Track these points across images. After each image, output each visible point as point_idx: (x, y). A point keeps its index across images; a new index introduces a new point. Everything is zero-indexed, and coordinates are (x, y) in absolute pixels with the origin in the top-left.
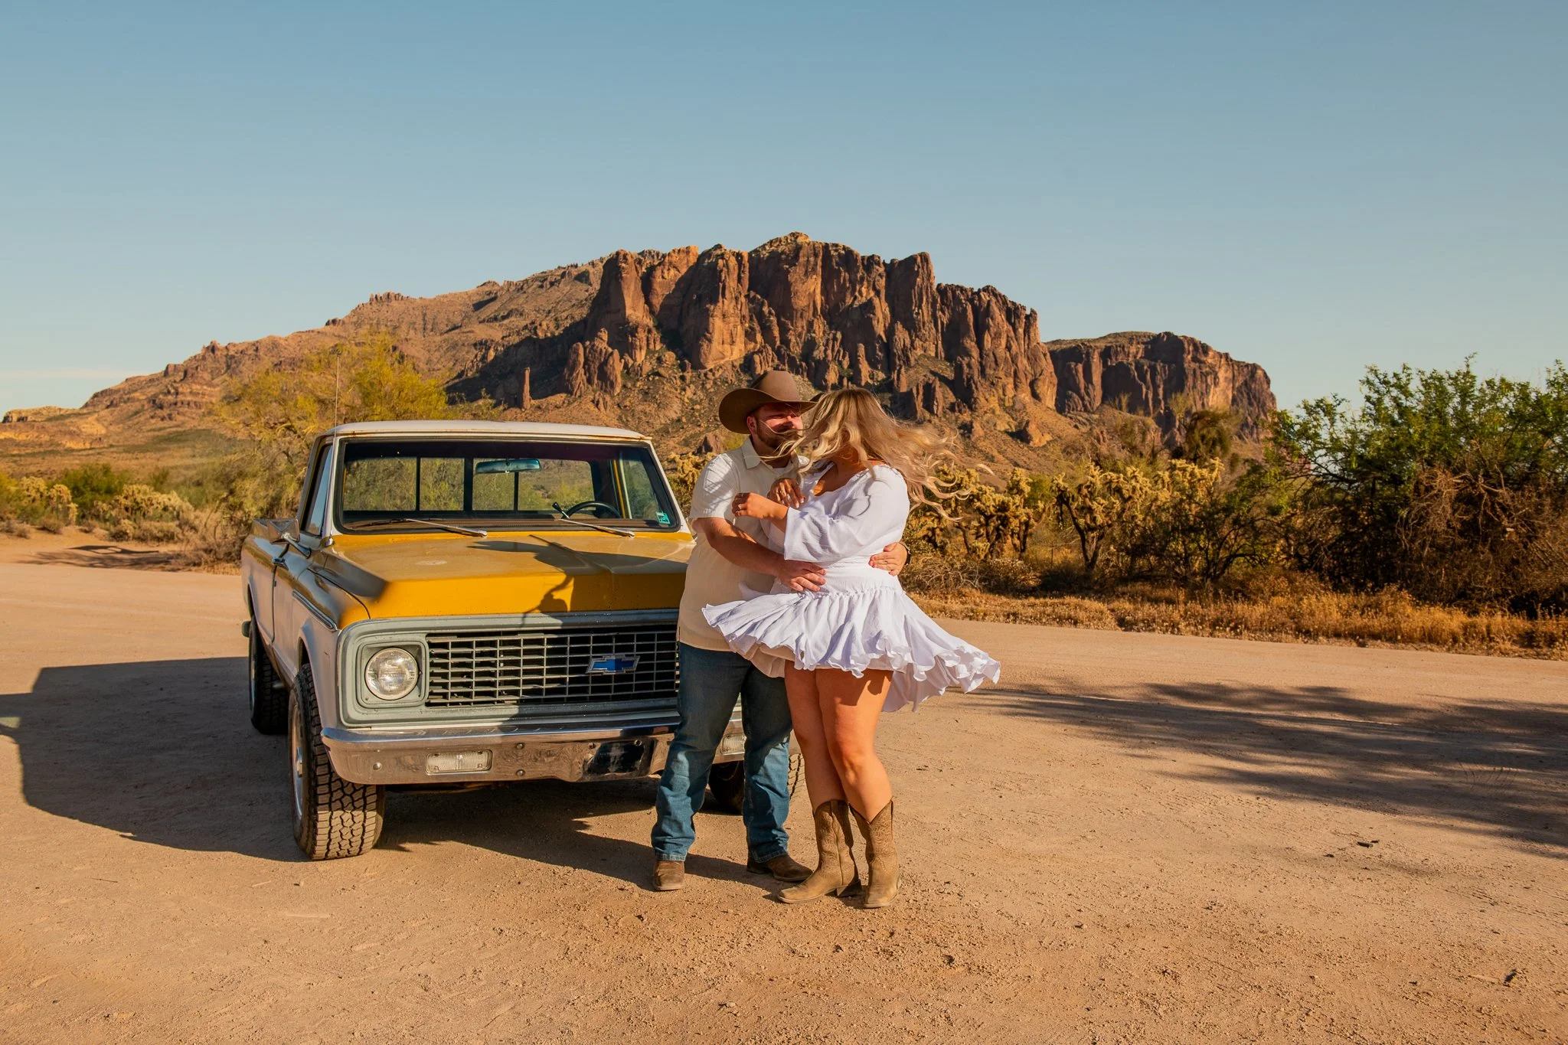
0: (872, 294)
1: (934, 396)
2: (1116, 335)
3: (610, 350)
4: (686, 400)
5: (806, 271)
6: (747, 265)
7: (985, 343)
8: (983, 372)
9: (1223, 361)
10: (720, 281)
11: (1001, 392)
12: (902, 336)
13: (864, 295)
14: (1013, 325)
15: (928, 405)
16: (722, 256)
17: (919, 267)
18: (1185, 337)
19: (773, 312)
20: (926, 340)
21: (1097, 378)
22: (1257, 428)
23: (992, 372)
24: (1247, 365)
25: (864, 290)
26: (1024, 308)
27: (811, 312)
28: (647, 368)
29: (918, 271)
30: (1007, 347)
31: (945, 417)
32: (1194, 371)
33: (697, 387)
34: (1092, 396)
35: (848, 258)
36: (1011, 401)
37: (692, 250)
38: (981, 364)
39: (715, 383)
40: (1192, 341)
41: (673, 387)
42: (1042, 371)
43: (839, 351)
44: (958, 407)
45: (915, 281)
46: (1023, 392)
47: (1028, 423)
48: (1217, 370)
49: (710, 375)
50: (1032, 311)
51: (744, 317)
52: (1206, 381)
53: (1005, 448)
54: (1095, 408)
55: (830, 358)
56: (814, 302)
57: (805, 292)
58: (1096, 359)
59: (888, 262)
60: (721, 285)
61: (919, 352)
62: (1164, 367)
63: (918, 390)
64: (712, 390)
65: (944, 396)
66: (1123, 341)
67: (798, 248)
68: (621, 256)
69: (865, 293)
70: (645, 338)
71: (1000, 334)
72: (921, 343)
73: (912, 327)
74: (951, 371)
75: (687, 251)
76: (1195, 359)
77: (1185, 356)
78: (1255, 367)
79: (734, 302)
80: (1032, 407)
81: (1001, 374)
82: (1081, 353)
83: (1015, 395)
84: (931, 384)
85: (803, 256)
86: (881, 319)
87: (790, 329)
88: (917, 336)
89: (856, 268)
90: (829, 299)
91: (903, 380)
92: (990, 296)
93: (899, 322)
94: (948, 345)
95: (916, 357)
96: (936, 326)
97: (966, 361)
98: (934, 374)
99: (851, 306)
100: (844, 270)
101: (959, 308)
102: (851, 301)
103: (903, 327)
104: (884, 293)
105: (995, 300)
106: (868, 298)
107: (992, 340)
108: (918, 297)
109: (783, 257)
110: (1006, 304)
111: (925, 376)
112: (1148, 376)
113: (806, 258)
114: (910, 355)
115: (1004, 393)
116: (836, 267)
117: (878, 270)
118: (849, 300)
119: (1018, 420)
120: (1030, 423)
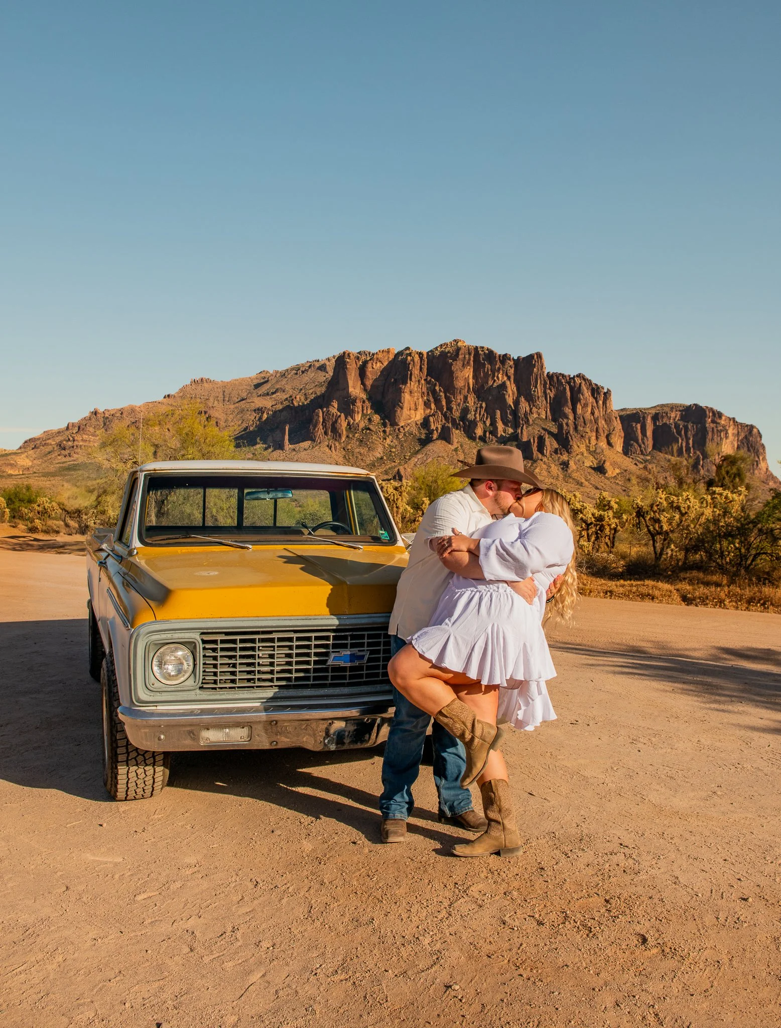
0: (505, 378)
1: (544, 444)
2: (662, 406)
3: (339, 414)
4: (386, 446)
5: (463, 364)
6: (426, 360)
7: (578, 410)
8: (576, 428)
9: (731, 422)
10: (409, 370)
11: (587, 441)
12: (524, 405)
13: (500, 379)
14: (596, 399)
15: (541, 449)
16: (410, 354)
17: (535, 361)
18: (707, 407)
20: (540, 408)
21: (649, 433)
22: (753, 466)
23: (582, 429)
24: (747, 426)
25: (500, 376)
26: (603, 388)
27: (466, 390)
28: (362, 425)
29: (535, 364)
30: (591, 413)
31: (551, 457)
32: (713, 428)
33: (393, 437)
34: (646, 444)
35: (490, 355)
36: (594, 447)
37: (391, 351)
38: (575, 423)
39: (405, 435)
40: (711, 410)
41: (378, 437)
42: (614, 428)
43: (484, 415)
44: (560, 450)
45: (533, 370)
46: (602, 442)
47: (604, 461)
48: (727, 428)
49: (402, 430)
50: (608, 390)
51: (424, 393)
52: (720, 436)
53: (589, 477)
54: (648, 452)
55: (478, 419)
56: (468, 383)
57: (463, 377)
58: (649, 421)
59: (516, 358)
60: (409, 372)
61: (535, 415)
62: (693, 426)
63: (534, 440)
64: (403, 439)
65: (551, 444)
66: (666, 409)
67: (458, 350)
68: (346, 355)
69: (501, 378)
70: (361, 407)
71: (587, 405)
72: (536, 410)
73: (530, 399)
74: (555, 428)
75: (388, 351)
76: (713, 422)
77: (707, 419)
78: (752, 427)
79: (417, 383)
80: (607, 452)
81: (588, 430)
82: (639, 417)
83: (597, 444)
84: (542, 436)
85: (462, 354)
86: (511, 395)
87: (453, 401)
88: (534, 406)
89: (495, 362)
90: (478, 382)
91: (525, 433)
92: (581, 380)
93: (523, 397)
94: (554, 411)
95: (533, 419)
96: (546, 399)
97: (565, 421)
98: (545, 429)
99: (492, 386)
100: (488, 363)
101: (561, 388)
102: (492, 383)
103: (525, 400)
104: (513, 378)
105: (584, 383)
106: (503, 381)
107: (582, 408)
108: (534, 381)
109: (449, 355)
110: (592, 386)
111: (539, 431)
112: (683, 432)
113: (463, 356)
114: (529, 417)
115: (589, 442)
116: (482, 361)
117: (509, 363)
118: (490, 382)
119: (599, 460)
120: (606, 462)
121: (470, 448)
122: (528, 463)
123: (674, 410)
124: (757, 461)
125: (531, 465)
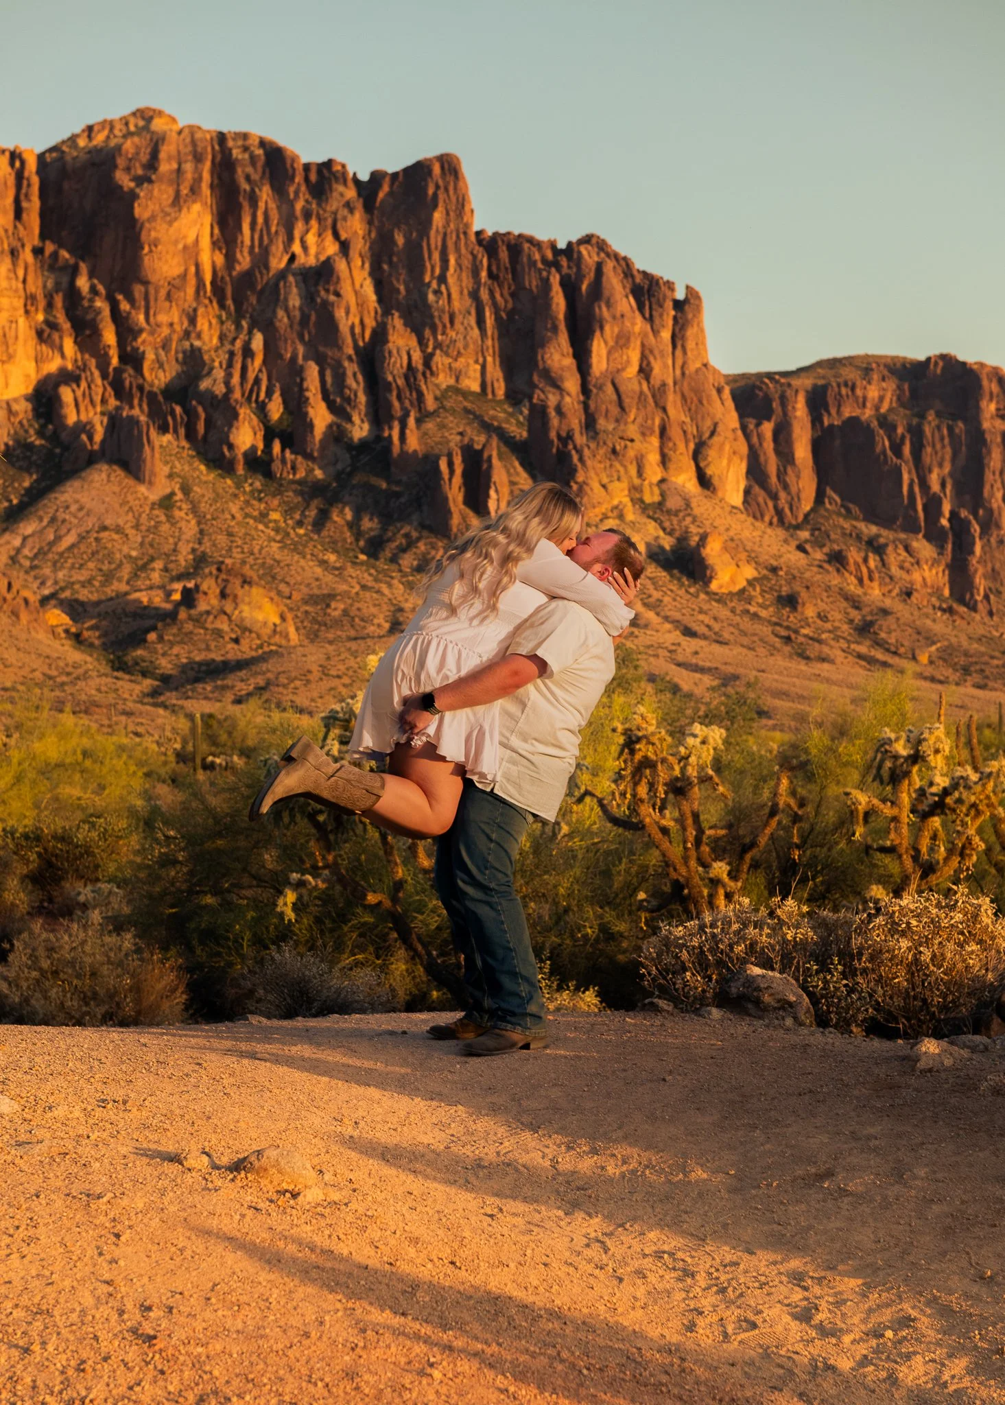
0: (332, 248)
1: (488, 478)
2: (834, 363)
5: (177, 195)
6: (35, 181)
7: (594, 360)
8: (590, 424)
11: (633, 471)
12: (401, 342)
13: (313, 250)
14: (651, 320)
15: (476, 499)
17: (437, 187)
18: (982, 365)
19: (101, 288)
20: (459, 354)
21: (802, 451)
23: (611, 427)
25: (311, 239)
26: (670, 285)
27: (191, 291)
29: (435, 195)
30: (641, 370)
34: (794, 490)
35: (273, 164)
36: (656, 491)
38: (586, 407)
40: (998, 373)
42: (716, 425)
43: (257, 381)
45: (429, 220)
46: (680, 470)
47: (704, 538)
50: (688, 287)
51: (32, 298)
53: (656, 595)
54: (801, 518)
55: (237, 394)
56: (197, 266)
57: (176, 242)
58: (800, 410)
59: (364, 176)
61: (444, 380)
62: (939, 428)
63: (451, 464)
65: (509, 478)
66: (849, 374)
67: (155, 143)
69: (315, 245)
71: (628, 340)
72: (447, 361)
73: (424, 323)
74: (519, 424)
77: (983, 404)
79: (9, 261)
80: (702, 505)
81: (632, 430)
82: (768, 400)
83: (663, 481)
84: (481, 452)
85: (170, 158)
86: (353, 309)
87: (141, 331)
88: (438, 346)
89: (292, 190)
90: (230, 259)
91: (413, 443)
92: (596, 259)
93: (396, 314)
94: (510, 366)
95: (438, 393)
96: (480, 322)
97: (552, 399)
98: (487, 427)
99: (282, 275)
100: (265, 194)
101: (532, 282)
102: (283, 265)
103: (406, 325)
104: (359, 246)
105: (609, 265)
106: (322, 258)
107: (609, 353)
108: (436, 256)
109: (121, 162)
110: (633, 277)
111: (461, 434)
112: (907, 450)
113: (175, 166)
114: (424, 387)
115: (640, 473)
116: (245, 186)
117: (342, 195)
118: (278, 262)
119: (677, 534)
120: (709, 539)
121: (217, 497)
122: (434, 547)
123: (875, 377)
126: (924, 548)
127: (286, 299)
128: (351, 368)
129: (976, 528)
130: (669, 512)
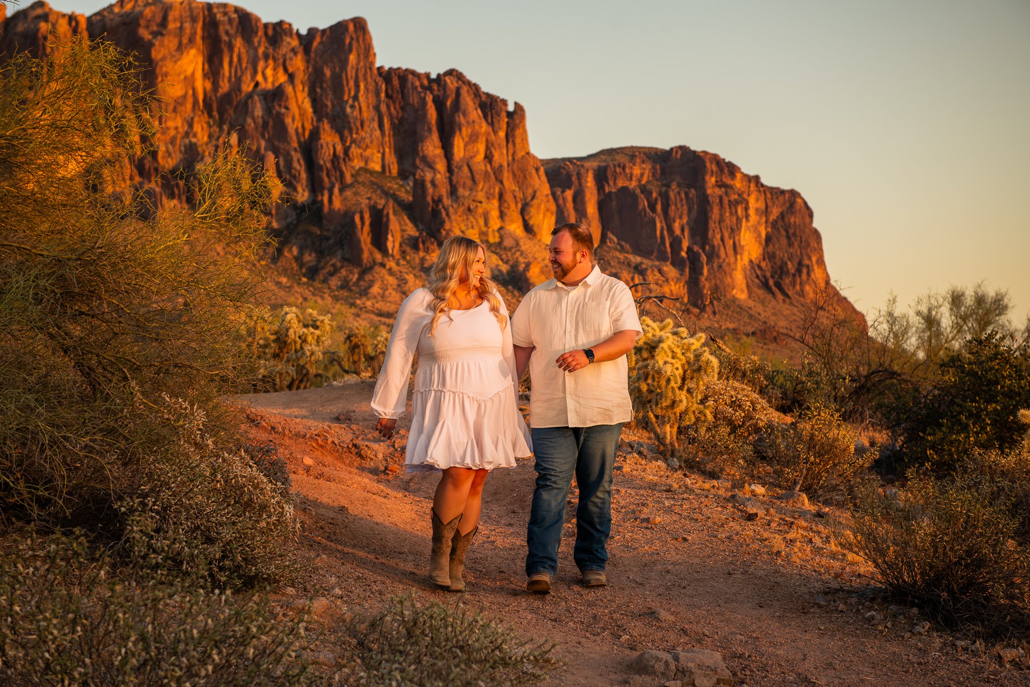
0: (282, 78)
1: (387, 227)
2: (611, 152)
5: (180, 44)
6: (86, 34)
7: (456, 150)
8: (453, 191)
9: (752, 185)
10: (44, 54)
11: (482, 222)
12: (329, 140)
13: (270, 79)
14: (492, 124)
15: (379, 240)
16: (46, 19)
17: (352, 39)
18: (705, 153)
20: (367, 147)
21: (592, 209)
22: (800, 276)
23: (467, 194)
24: (783, 192)
25: (269, 72)
26: (504, 102)
27: (189, 106)
29: (350, 44)
30: (486, 157)
31: (404, 258)
32: (721, 198)
35: (244, 23)
36: (497, 235)
38: (451, 180)
40: (716, 159)
42: (535, 192)
44: (424, 243)
45: (348, 60)
46: (512, 221)
47: (528, 265)
48: (745, 196)
50: (516, 103)
52: (736, 212)
56: (194, 89)
57: (179, 75)
58: (590, 182)
59: (303, 32)
62: (679, 193)
65: (401, 227)
66: (621, 159)
67: (165, 10)
69: (272, 76)
71: (477, 137)
72: (360, 151)
73: (344, 126)
74: (407, 192)
76: (720, 185)
77: (707, 178)
78: (794, 194)
80: (526, 245)
81: (481, 196)
82: (569, 176)
83: (501, 228)
84: (381, 211)
86: (297, 117)
87: (156, 132)
88: (353, 141)
89: (256, 40)
90: (216, 85)
91: (337, 204)
92: (456, 85)
93: (326, 121)
94: (401, 154)
95: (353, 172)
96: (381, 126)
97: (429, 176)
98: (386, 194)
99: (250, 96)
100: (238, 43)
101: (414, 99)
102: (250, 88)
103: (332, 128)
104: (300, 76)
105: (465, 89)
106: (277, 84)
107: (465, 146)
108: (352, 83)
109: (142, 22)
110: (480, 96)
111: (369, 199)
112: (659, 207)
113: (178, 25)
114: (344, 168)
115: (486, 224)
116: (225, 38)
117: (289, 43)
118: (247, 87)
119: (511, 263)
120: (532, 266)
122: (352, 272)
123: (638, 161)
124: (808, 267)
125: (359, 279)
126: (670, 271)
127: (253, 111)
128: (296, 156)
129: (704, 258)
130: (505, 249)
